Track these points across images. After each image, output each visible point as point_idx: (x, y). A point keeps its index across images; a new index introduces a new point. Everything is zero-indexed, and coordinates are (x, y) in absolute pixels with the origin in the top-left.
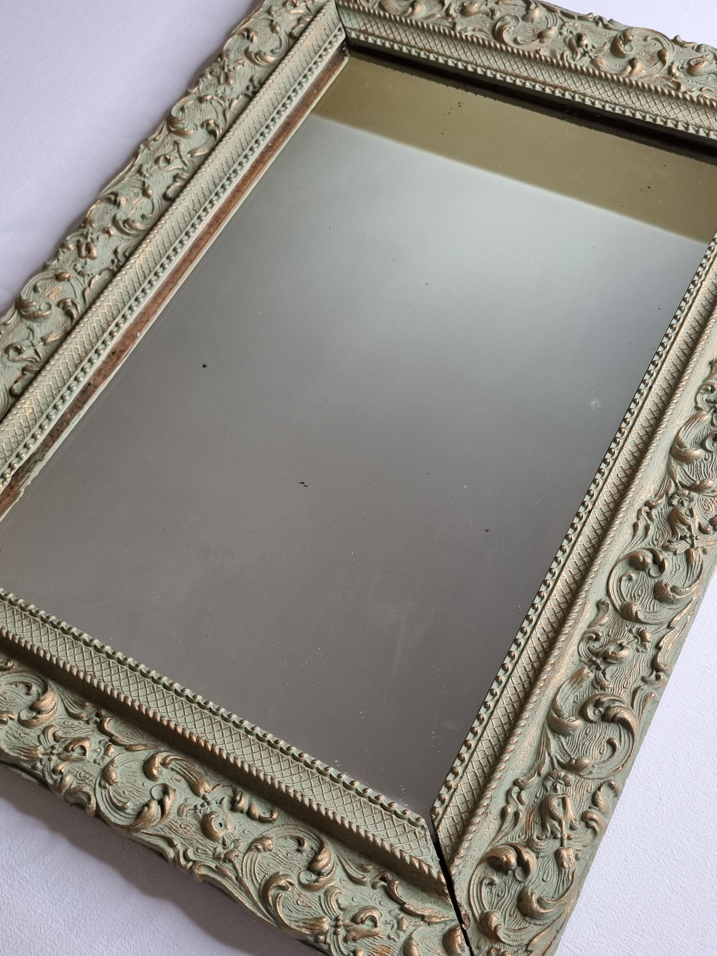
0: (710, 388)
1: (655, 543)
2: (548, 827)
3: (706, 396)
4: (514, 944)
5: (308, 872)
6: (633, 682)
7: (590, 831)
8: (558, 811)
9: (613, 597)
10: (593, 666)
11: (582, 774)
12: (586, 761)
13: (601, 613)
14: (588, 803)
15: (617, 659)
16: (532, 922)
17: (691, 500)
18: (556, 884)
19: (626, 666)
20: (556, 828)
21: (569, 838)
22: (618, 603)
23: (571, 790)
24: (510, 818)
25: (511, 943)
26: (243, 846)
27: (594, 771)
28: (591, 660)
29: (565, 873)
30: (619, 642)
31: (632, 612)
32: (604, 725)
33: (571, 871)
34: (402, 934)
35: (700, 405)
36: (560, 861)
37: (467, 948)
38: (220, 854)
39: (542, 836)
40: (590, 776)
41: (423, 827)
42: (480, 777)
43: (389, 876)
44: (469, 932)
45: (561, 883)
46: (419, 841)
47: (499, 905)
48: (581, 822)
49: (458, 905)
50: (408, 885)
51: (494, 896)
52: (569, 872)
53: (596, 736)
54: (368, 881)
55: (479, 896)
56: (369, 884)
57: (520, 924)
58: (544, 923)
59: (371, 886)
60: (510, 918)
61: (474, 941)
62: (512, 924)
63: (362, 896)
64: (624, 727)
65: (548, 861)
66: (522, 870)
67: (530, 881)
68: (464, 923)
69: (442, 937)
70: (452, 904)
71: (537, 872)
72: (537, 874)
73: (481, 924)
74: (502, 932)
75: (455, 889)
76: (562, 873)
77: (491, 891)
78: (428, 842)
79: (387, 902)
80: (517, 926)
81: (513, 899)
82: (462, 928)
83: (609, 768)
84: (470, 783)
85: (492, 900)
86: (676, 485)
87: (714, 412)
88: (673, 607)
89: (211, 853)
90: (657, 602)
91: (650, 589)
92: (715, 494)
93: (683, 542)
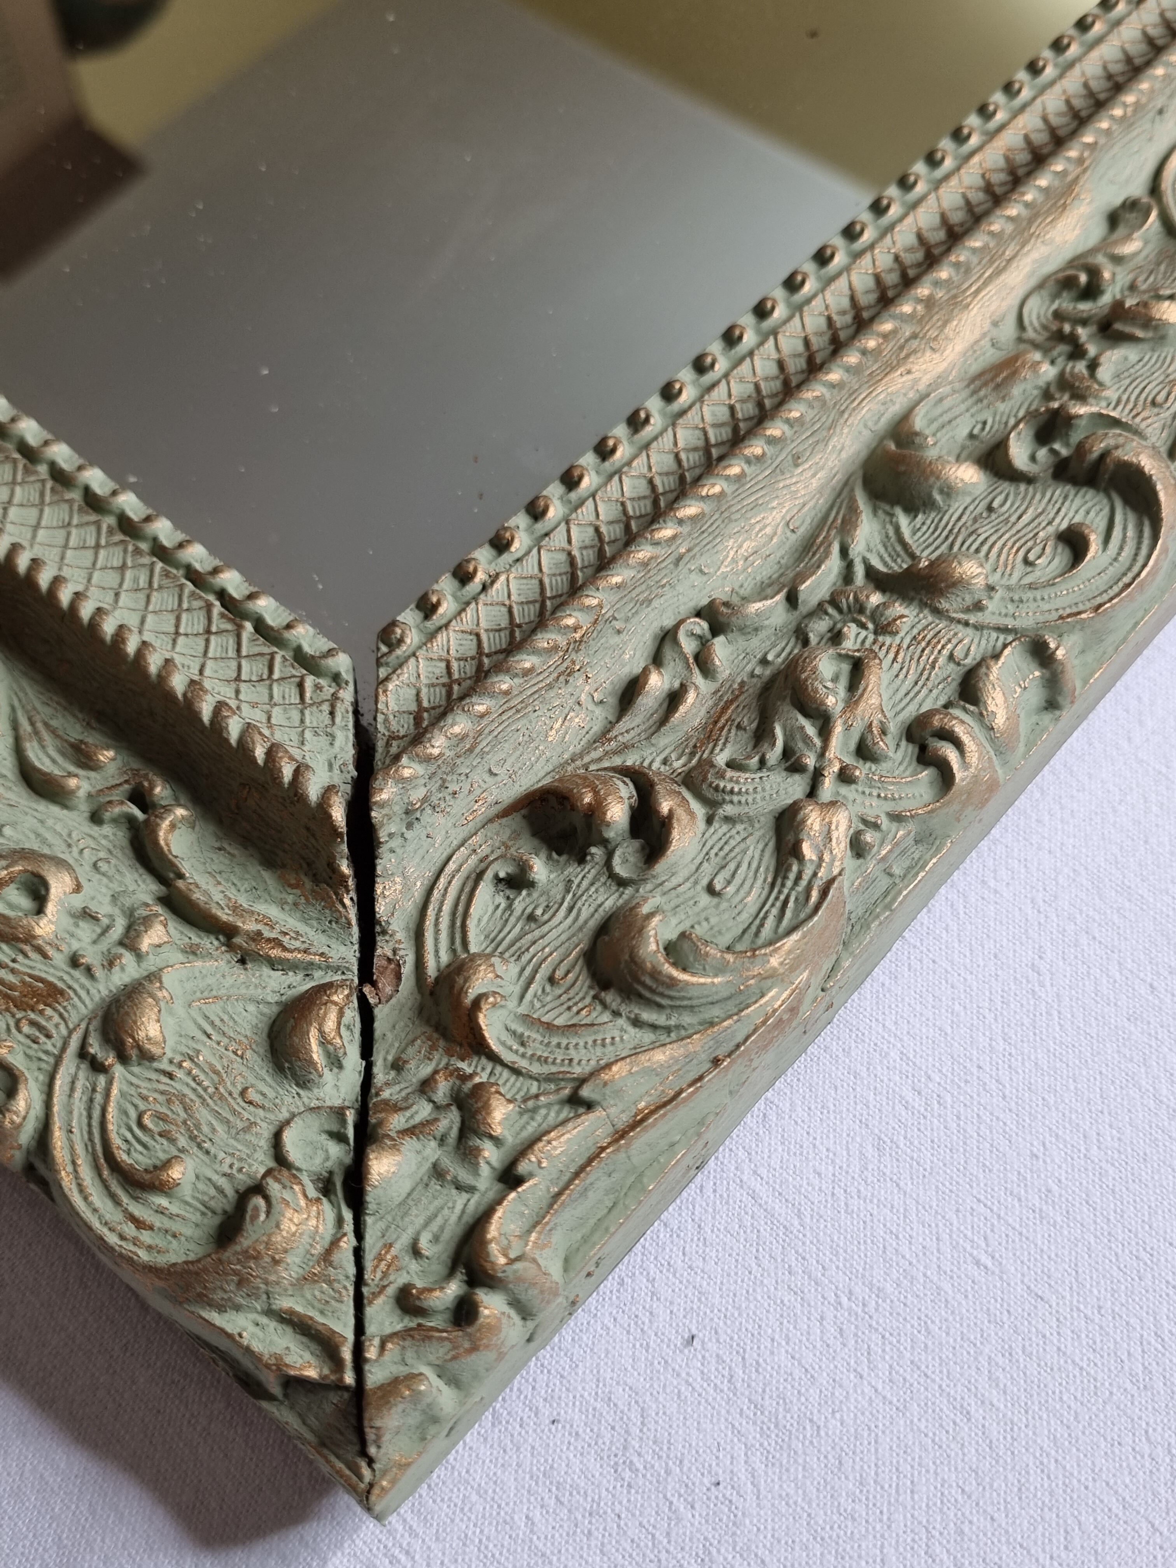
2: (779, 731)
4: (536, 1069)
7: (926, 774)
8: (830, 695)
10: (1061, 349)
11: (944, 604)
12: (970, 572)
14: (946, 693)
16: (624, 1009)
18: (753, 910)
20: (807, 739)
21: (845, 777)
23: (891, 647)
24: (648, 704)
25: (523, 1064)
27: (991, 605)
29: (799, 877)
33: (824, 875)
34: (128, 958)
36: (790, 838)
37: (353, 1060)
39: (749, 757)
40: (972, 618)
41: (336, 678)
42: (584, 567)
43: (160, 791)
44: (381, 1014)
45: (775, 911)
46: (307, 712)
47: (518, 945)
48: (904, 743)
49: (378, 929)
50: (219, 838)
51: (513, 920)
52: (815, 874)
53: (1020, 518)
54: (82, 793)
55: (461, 908)
56: (84, 808)
57: (578, 1012)
58: (672, 1022)
59: (87, 815)
60: (548, 988)
61: (392, 1045)
62: (546, 1009)
63: (42, 831)
64: (1128, 502)
65: (743, 834)
66: (643, 848)
67: (661, 884)
68: (374, 984)
69: (275, 1009)
70: (354, 921)
71: (697, 861)
72: (694, 867)
73: (432, 993)
74: (499, 1026)
75: (379, 870)
76: (785, 877)
77: (510, 907)
78: (338, 720)
79: (123, 869)
80: (567, 1015)
81: (581, 929)
82: (363, 1001)
83: (1046, 607)
84: (546, 581)
85: (500, 932)
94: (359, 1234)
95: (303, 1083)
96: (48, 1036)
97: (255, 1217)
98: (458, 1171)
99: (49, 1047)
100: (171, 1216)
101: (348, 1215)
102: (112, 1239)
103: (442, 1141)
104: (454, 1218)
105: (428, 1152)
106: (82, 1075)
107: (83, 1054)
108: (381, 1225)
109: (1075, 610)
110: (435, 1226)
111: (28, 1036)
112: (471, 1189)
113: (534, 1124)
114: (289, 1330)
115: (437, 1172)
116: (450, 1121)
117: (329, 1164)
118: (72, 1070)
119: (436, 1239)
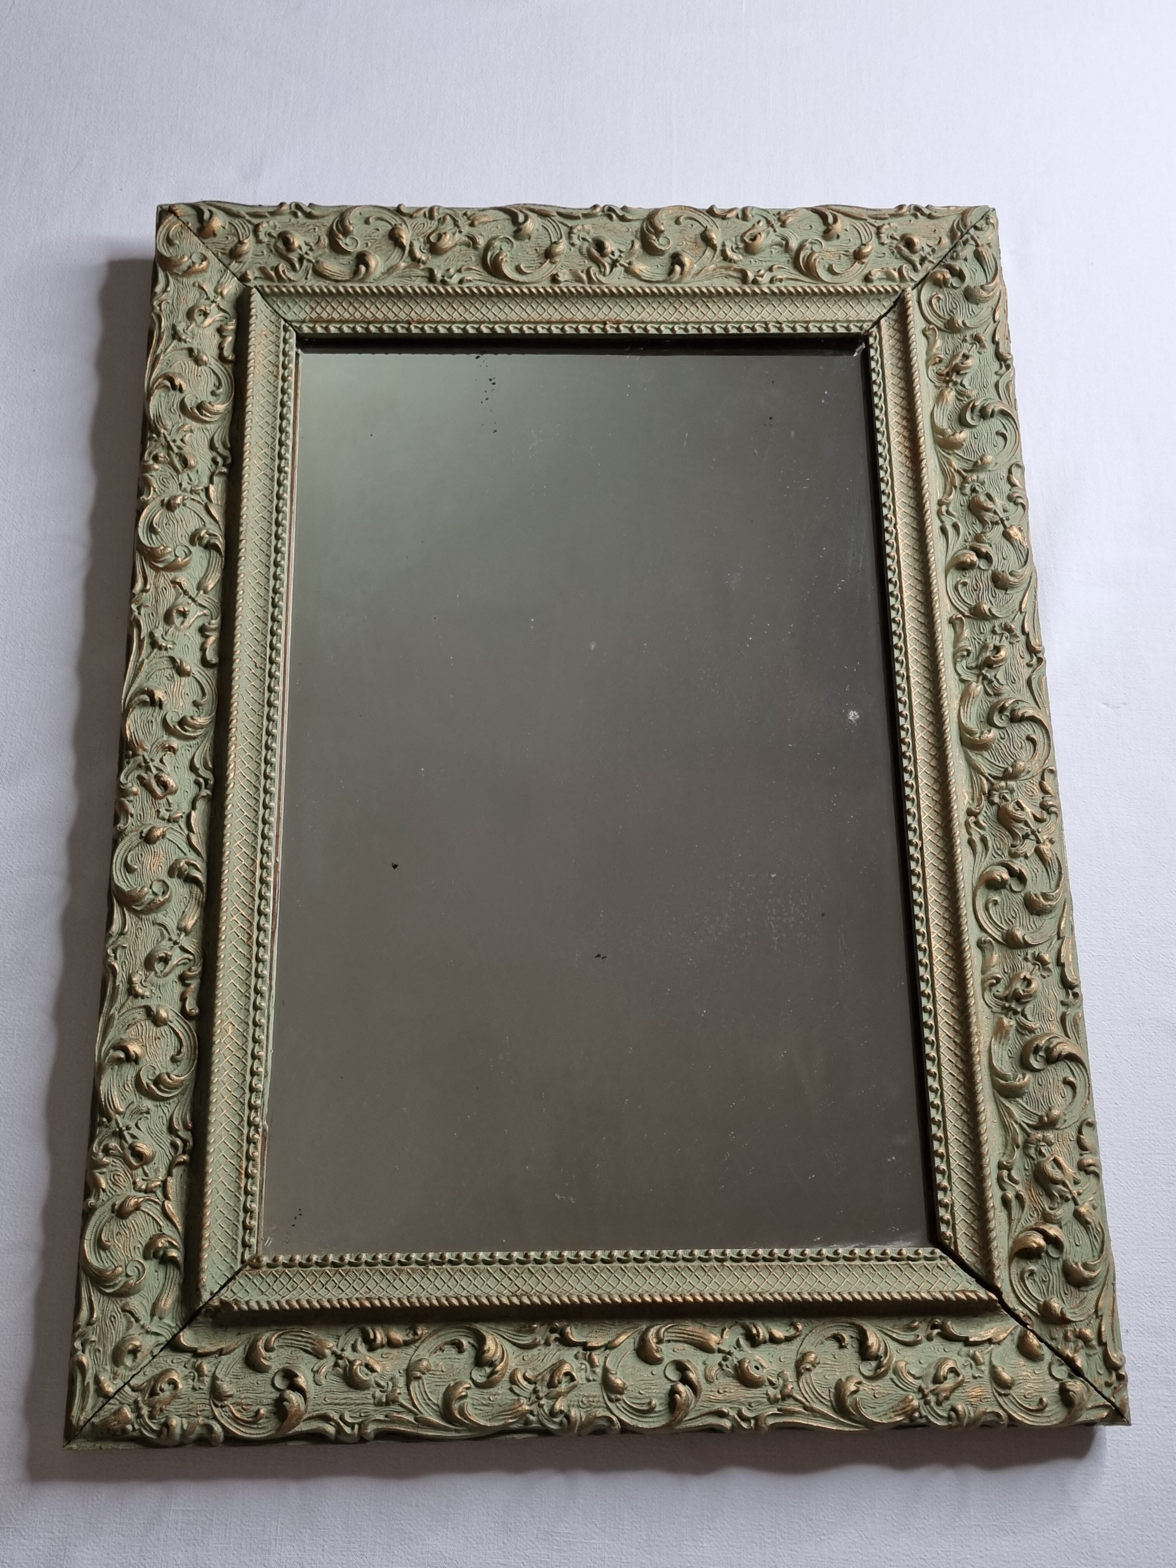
0: (965, 653)
1: (1000, 853)
2: (1056, 1194)
3: (964, 663)
4: (1084, 1317)
5: (864, 1363)
6: (1056, 1011)
7: (1092, 1176)
8: (1056, 1174)
9: (989, 931)
10: (1010, 1013)
11: (1057, 1126)
12: (1056, 1112)
13: (987, 953)
14: (1076, 1151)
15: (1029, 995)
16: (1087, 1289)
17: (1012, 791)
18: (1089, 1243)
19: (1040, 998)
20: (1064, 1191)
21: (1079, 1194)
22: (998, 935)
23: (1056, 1148)
24: (1013, 1203)
25: (1081, 1318)
26: (790, 1374)
27: (1067, 1118)
28: (1004, 1008)
29: (1092, 1226)
30: (1022, 976)
31: (1018, 939)
32: (1051, 1068)
33: (1097, 1223)
34: (983, 1367)
35: (964, 677)
36: (1082, 1219)
37: (1042, 1344)
38: (775, 1396)
39: (1054, 1205)
40: (1066, 1125)
41: (941, 1257)
43: (938, 1321)
44: (1037, 1329)
45: (1095, 1240)
46: (947, 1273)
47: (1050, 1291)
48: (1081, 1173)
49: (1013, 1310)
50: (962, 1320)
51: (1039, 1284)
52: (1094, 1223)
53: (1050, 1084)
54: (922, 1337)
55: (1026, 1291)
56: (924, 1340)
57: (1079, 1297)
58: (1098, 1283)
59: (927, 1341)
60: (1068, 1296)
61: (1046, 1335)
62: (1072, 1301)
63: (927, 1354)
64: (1070, 1061)
65: (1071, 1226)
66: (1054, 1247)
67: (1067, 1252)
68: (1028, 1325)
69: (1017, 1348)
70: (1007, 1314)
72: (1069, 1242)
73: (1042, 1316)
74: (1068, 1313)
75: (1004, 1298)
76: (1089, 1228)
77: (1035, 1281)
78: (956, 1269)
79: (951, 1346)
80: (1077, 1299)
81: (1059, 1277)
82: (1030, 1331)
83: (1078, 1107)
84: (962, 1190)
85: (1040, 1290)
86: (987, 779)
87: (983, 679)
88: (1053, 914)
89: (766, 1400)
90: (1035, 917)
91: (1021, 906)
92: (1031, 774)
93: (1027, 841)
94: (1087, 1380)
95: (1042, 1360)
96: (990, 1398)
98: (1092, 1352)
99: (993, 1400)
100: (1052, 1410)
101: (1082, 1379)
102: (1047, 1425)
103: (1083, 1348)
104: (1100, 1361)
105: (1082, 1352)
108: (1090, 1375)
109: (1084, 1104)
110: (1098, 1366)
111: (986, 1402)
112: (1098, 1353)
113: (1095, 1328)
114: (1094, 1410)
115: (1088, 1355)
116: (1080, 1343)
117: (1067, 1372)
118: (1003, 1400)
119: (1101, 1368)
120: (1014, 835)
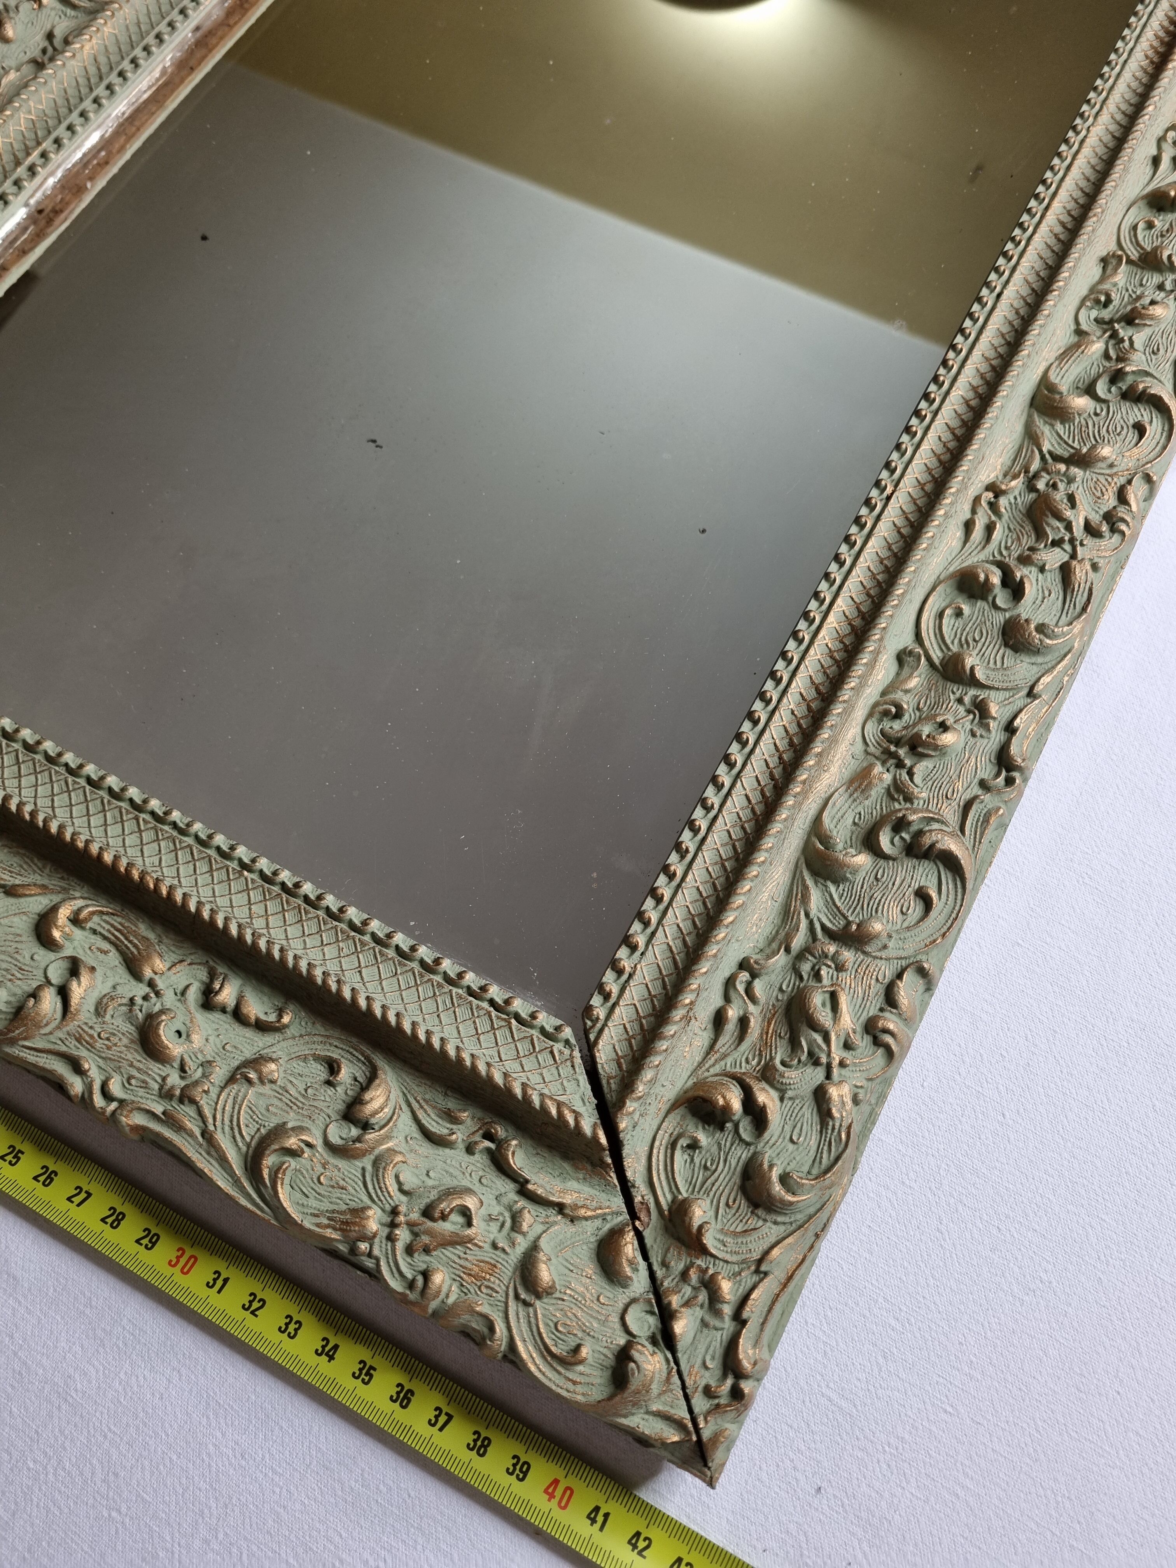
0: (1103, 299)
1: (1005, 551)
2: (804, 1043)
3: (1095, 313)
4: (734, 1258)
5: (343, 1123)
6: (965, 789)
7: (881, 1051)
8: (824, 1016)
9: (927, 644)
10: (892, 761)
11: (868, 949)
12: (877, 926)
13: (906, 670)
14: (879, 1001)
15: (936, 748)
16: (768, 1217)
17: (1070, 480)
18: (814, 1148)
19: (951, 760)
20: (819, 1047)
21: (842, 1064)
22: (936, 655)
23: (846, 978)
24: (731, 1027)
25: (728, 1257)
26: (219, 1074)
27: (891, 944)
28: (886, 751)
29: (833, 1129)
30: (939, 719)
31: (963, 667)
32: (910, 863)
33: (845, 1124)
34: (519, 1239)
35: (1084, 328)
36: (825, 1106)
37: (642, 1265)
38: (172, 1087)
39: (792, 1060)
40: (883, 954)
41: (567, 1042)
42: (678, 953)
43: (500, 1131)
44: (648, 1234)
45: (826, 1148)
46: (560, 1068)
47: (705, 1186)
48: (865, 1036)
49: (630, 1184)
50: (535, 1148)
51: (696, 1169)
52: (841, 1125)
53: (894, 884)
54: (460, 1140)
55: (669, 1168)
56: (461, 1146)
57: (746, 1223)
58: (792, 1220)
59: (464, 1150)
60: (728, 1210)
61: (658, 1252)
62: (730, 1222)
63: (447, 1168)
64: (945, 866)
65: (800, 1105)
66: (752, 1121)
67: (767, 1142)
68: (639, 1219)
69: (596, 1244)
70: (617, 1184)
71: (781, 1125)
72: (780, 1129)
73: (670, 1220)
74: (711, 1238)
75: (624, 1155)
76: (827, 1129)
77: (692, 1160)
78: (577, 1070)
79: (494, 1179)
80: (741, 1225)
81: (734, 1174)
82: (635, 1229)
83: (917, 939)
84: (660, 963)
85: (692, 1177)
86: (1043, 458)
87: (1111, 337)
88: (1040, 659)
89: (156, 1087)
90: (1009, 652)
91: (995, 630)
92: (1115, 470)
93: (1057, 550)
94: (677, 1363)
95: (625, 1286)
96: (497, 1292)
97: (633, 1374)
98: (713, 1321)
99: (500, 1298)
100: (587, 1375)
101: (669, 1356)
102: (564, 1393)
103: (702, 1306)
104: (718, 1345)
105: (697, 1313)
106: (520, 1309)
107: (517, 1297)
108: (686, 1356)
109: (932, 939)
110: (711, 1352)
111: (487, 1294)
112: (722, 1329)
113: (742, 1287)
114: (659, 1419)
115: (704, 1324)
116: (703, 1296)
117: (651, 1330)
118: (515, 1308)
119: (713, 1358)
120: (1040, 534)
